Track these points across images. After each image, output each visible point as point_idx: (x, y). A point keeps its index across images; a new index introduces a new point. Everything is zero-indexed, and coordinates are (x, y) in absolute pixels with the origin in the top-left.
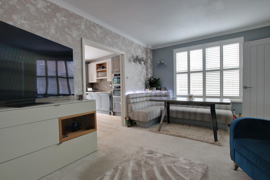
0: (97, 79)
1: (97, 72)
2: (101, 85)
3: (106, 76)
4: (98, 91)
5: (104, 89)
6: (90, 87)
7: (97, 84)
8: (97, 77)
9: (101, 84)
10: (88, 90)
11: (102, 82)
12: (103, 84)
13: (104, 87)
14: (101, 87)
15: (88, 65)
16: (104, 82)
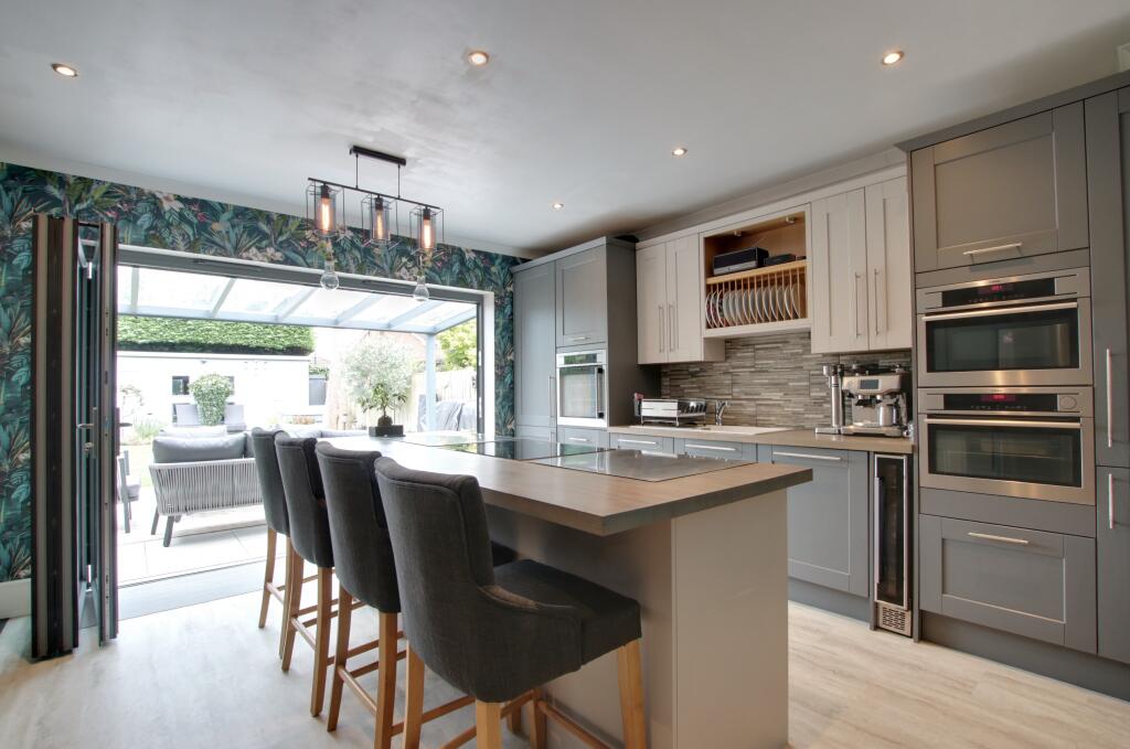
0: (708, 341)
1: (710, 289)
2: (727, 380)
3: (797, 315)
4: (710, 422)
5: (750, 409)
7: (694, 375)
8: (708, 327)
9: (726, 373)
11: (735, 363)
12: (744, 375)
13: (756, 394)
14: (721, 391)
15: (635, 250)
16: (754, 357)
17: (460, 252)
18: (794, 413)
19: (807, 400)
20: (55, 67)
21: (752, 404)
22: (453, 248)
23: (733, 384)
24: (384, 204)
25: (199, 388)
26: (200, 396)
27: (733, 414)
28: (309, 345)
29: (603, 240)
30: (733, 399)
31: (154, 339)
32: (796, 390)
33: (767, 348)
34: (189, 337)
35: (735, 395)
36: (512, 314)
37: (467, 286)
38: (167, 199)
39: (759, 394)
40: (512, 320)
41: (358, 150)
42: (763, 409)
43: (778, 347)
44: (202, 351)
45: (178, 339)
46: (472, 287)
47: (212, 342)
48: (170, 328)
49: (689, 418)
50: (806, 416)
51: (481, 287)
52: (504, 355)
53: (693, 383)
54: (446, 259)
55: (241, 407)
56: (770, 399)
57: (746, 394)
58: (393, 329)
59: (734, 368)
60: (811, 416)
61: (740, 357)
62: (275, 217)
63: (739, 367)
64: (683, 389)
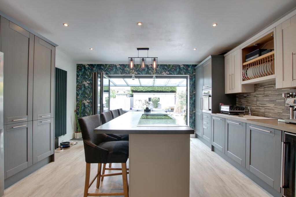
0: (243, 85)
1: (244, 67)
2: (255, 99)
3: (272, 73)
4: (247, 113)
5: (262, 110)
6: (225, 104)
7: (245, 97)
8: (243, 80)
9: (255, 96)
10: (222, 110)
11: (257, 93)
12: (261, 97)
13: (265, 105)
14: (253, 103)
15: (224, 57)
16: (264, 90)
17: (179, 66)
18: (278, 112)
19: (283, 107)
20: (90, 49)
21: (263, 108)
22: (177, 65)
23: (257, 101)
24: (144, 59)
25: (153, 100)
26: (153, 102)
27: (257, 112)
28: (175, 91)
29: (210, 57)
30: (257, 106)
31: (146, 90)
32: (280, 103)
33: (268, 87)
34: (152, 89)
35: (258, 104)
36: (195, 81)
37: (181, 74)
38: (118, 65)
39: (266, 105)
40: (195, 82)
41: (138, 49)
42: (267, 110)
43: (272, 86)
44: (155, 92)
45: (150, 90)
46: (183, 75)
47: (156, 90)
48: (149, 88)
49: (237, 112)
50: (283, 114)
51: (185, 74)
52: (193, 92)
53: (245, 100)
54: (175, 68)
55: (161, 104)
56: (270, 107)
57: (261, 105)
58: (179, 86)
59: (257, 95)
60: (285, 114)
61: (260, 91)
62: (136, 65)
63: (259, 94)
64: (242, 102)
